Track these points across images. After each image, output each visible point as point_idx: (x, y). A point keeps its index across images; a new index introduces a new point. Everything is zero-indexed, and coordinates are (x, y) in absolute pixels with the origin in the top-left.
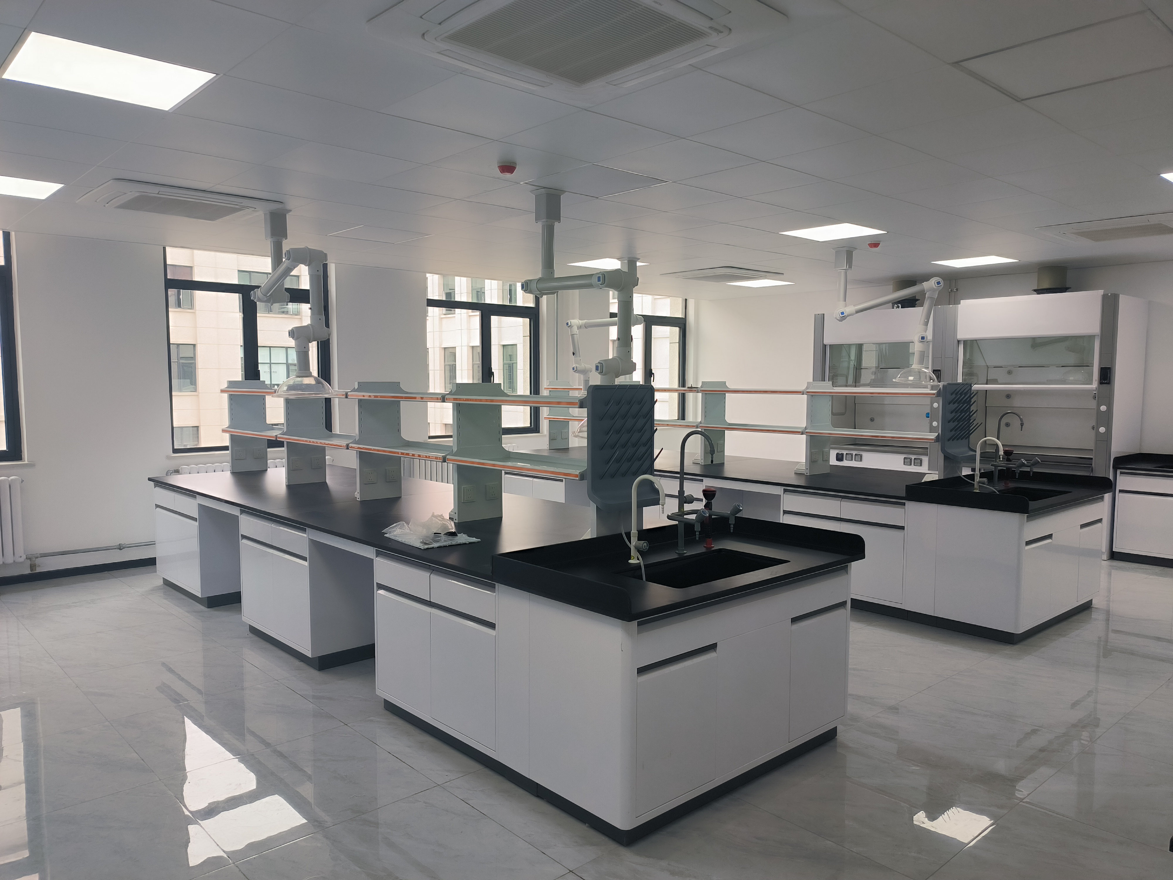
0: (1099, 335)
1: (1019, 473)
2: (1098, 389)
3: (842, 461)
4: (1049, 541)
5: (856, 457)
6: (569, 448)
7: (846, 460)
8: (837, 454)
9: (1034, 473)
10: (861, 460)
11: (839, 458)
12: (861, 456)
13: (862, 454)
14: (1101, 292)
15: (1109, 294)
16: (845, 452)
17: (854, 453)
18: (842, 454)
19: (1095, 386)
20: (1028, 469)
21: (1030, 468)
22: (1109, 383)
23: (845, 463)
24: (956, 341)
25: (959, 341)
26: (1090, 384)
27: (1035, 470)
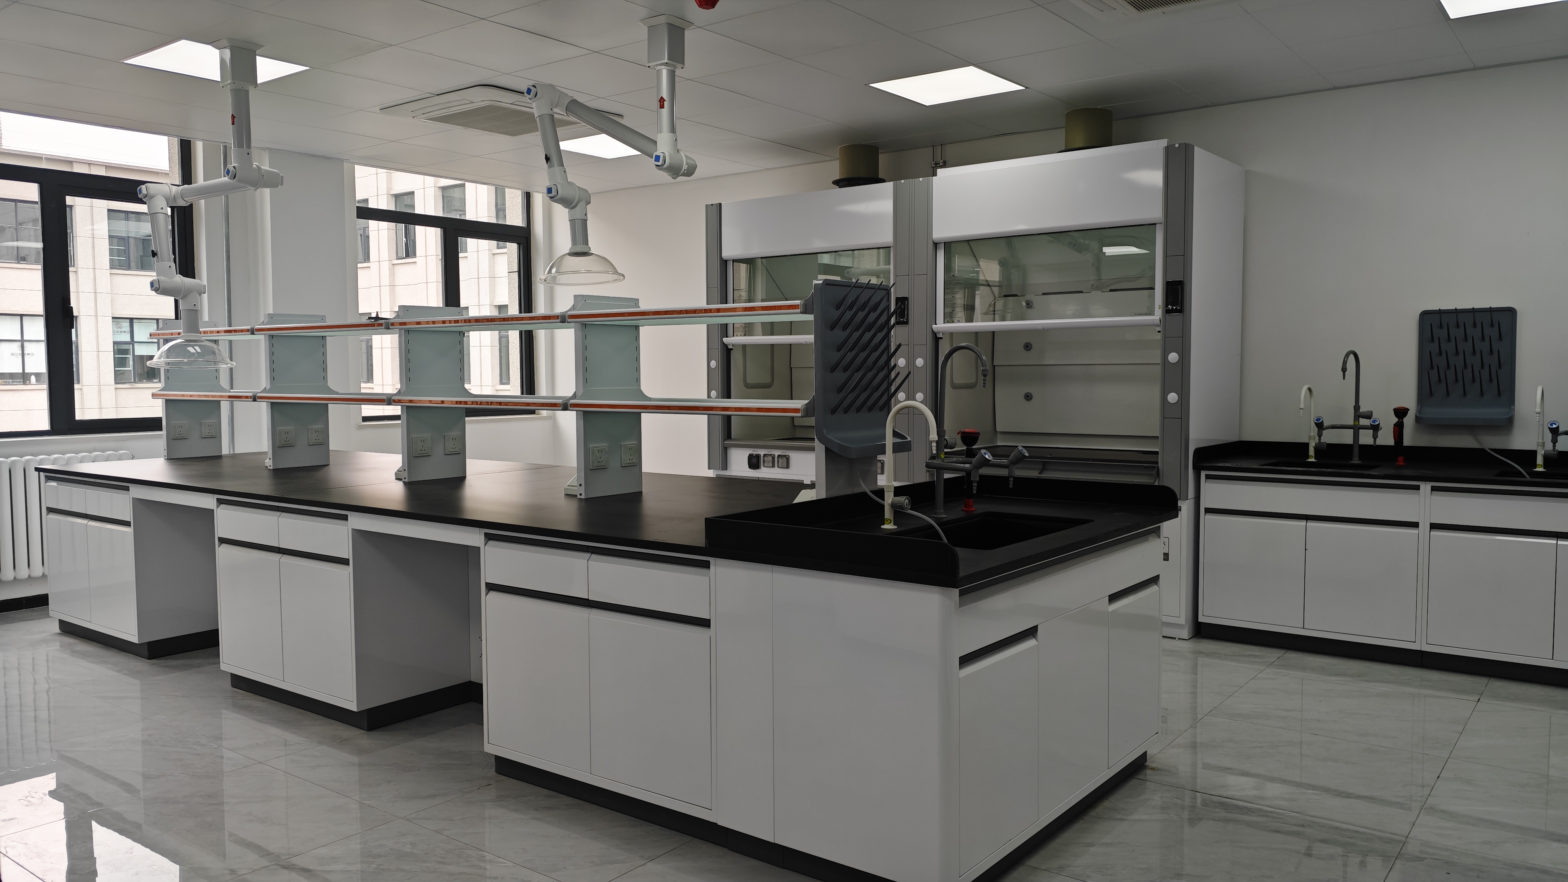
0: (1162, 223)
1: (978, 482)
2: (1163, 321)
3: (758, 468)
4: (1030, 643)
5: (780, 460)
6: (220, 457)
7: (764, 466)
8: (751, 457)
9: (1018, 480)
10: (788, 467)
11: (754, 462)
12: (787, 458)
13: (788, 456)
14: (1164, 143)
15: (1177, 145)
16: (762, 452)
17: (777, 453)
18: (758, 456)
19: (1158, 318)
20: (1004, 472)
21: (1008, 470)
22: (1181, 311)
23: (765, 473)
24: (931, 246)
25: (936, 245)
26: (1150, 314)
27: (1020, 473)
